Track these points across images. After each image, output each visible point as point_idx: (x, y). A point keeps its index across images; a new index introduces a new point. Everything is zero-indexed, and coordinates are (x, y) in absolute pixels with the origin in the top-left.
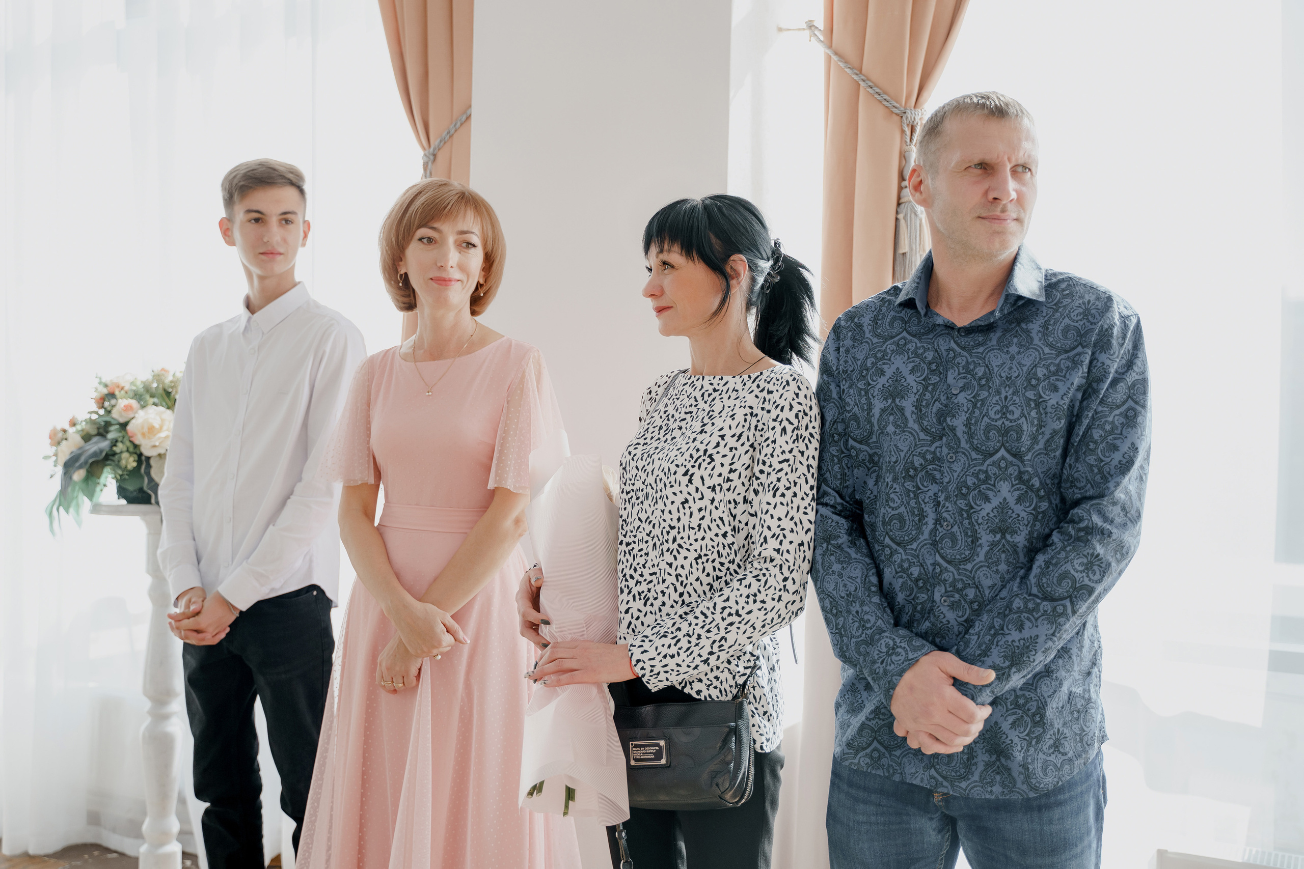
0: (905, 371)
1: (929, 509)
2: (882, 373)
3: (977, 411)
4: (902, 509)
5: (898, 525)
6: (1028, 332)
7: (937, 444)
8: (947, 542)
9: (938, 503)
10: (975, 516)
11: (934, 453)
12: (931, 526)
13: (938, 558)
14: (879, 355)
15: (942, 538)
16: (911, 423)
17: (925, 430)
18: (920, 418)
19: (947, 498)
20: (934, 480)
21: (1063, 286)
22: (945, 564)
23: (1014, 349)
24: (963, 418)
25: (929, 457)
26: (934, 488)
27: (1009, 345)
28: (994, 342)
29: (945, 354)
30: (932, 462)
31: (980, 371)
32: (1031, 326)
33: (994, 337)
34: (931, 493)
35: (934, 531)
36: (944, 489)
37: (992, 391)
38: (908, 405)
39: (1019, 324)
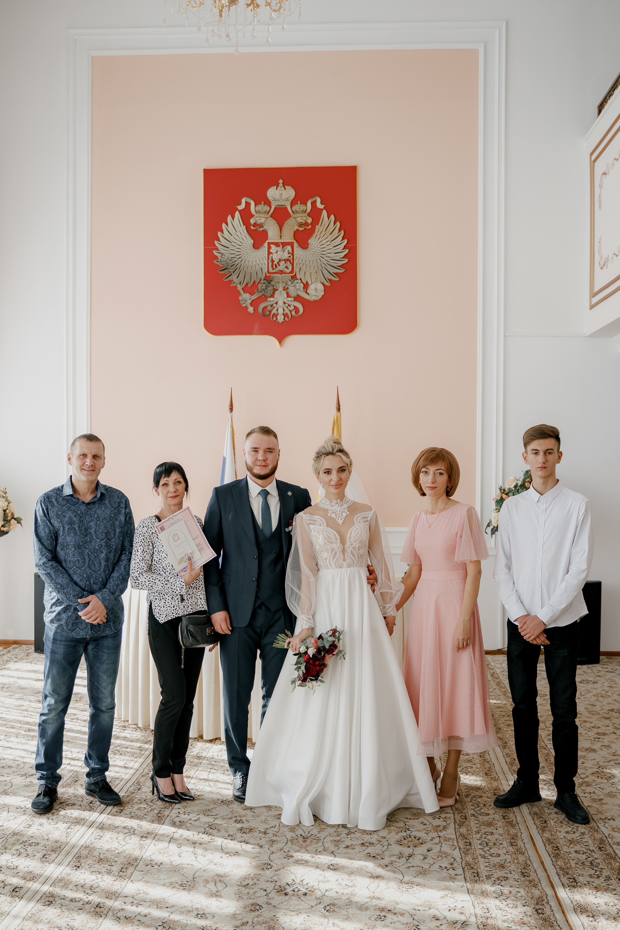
0: (73, 516)
1: (87, 558)
2: (65, 517)
3: (98, 528)
4: (79, 558)
5: (77, 563)
6: (105, 503)
7: (86, 538)
8: (93, 566)
9: (89, 555)
10: (100, 558)
11: (85, 540)
12: (88, 562)
13: (91, 571)
14: (62, 511)
15: (91, 565)
16: (78, 533)
17: (82, 534)
18: (80, 530)
19: (91, 553)
20: (87, 548)
21: (109, 489)
22: (93, 572)
23: (103, 509)
24: (94, 530)
25: (84, 542)
26: (87, 551)
27: (102, 508)
28: (97, 507)
29: (83, 511)
30: (85, 543)
31: (96, 516)
32: (105, 502)
33: (97, 505)
34: (86, 553)
35: (89, 563)
36: (90, 551)
37: (101, 521)
38: (76, 526)
39: (102, 501)
